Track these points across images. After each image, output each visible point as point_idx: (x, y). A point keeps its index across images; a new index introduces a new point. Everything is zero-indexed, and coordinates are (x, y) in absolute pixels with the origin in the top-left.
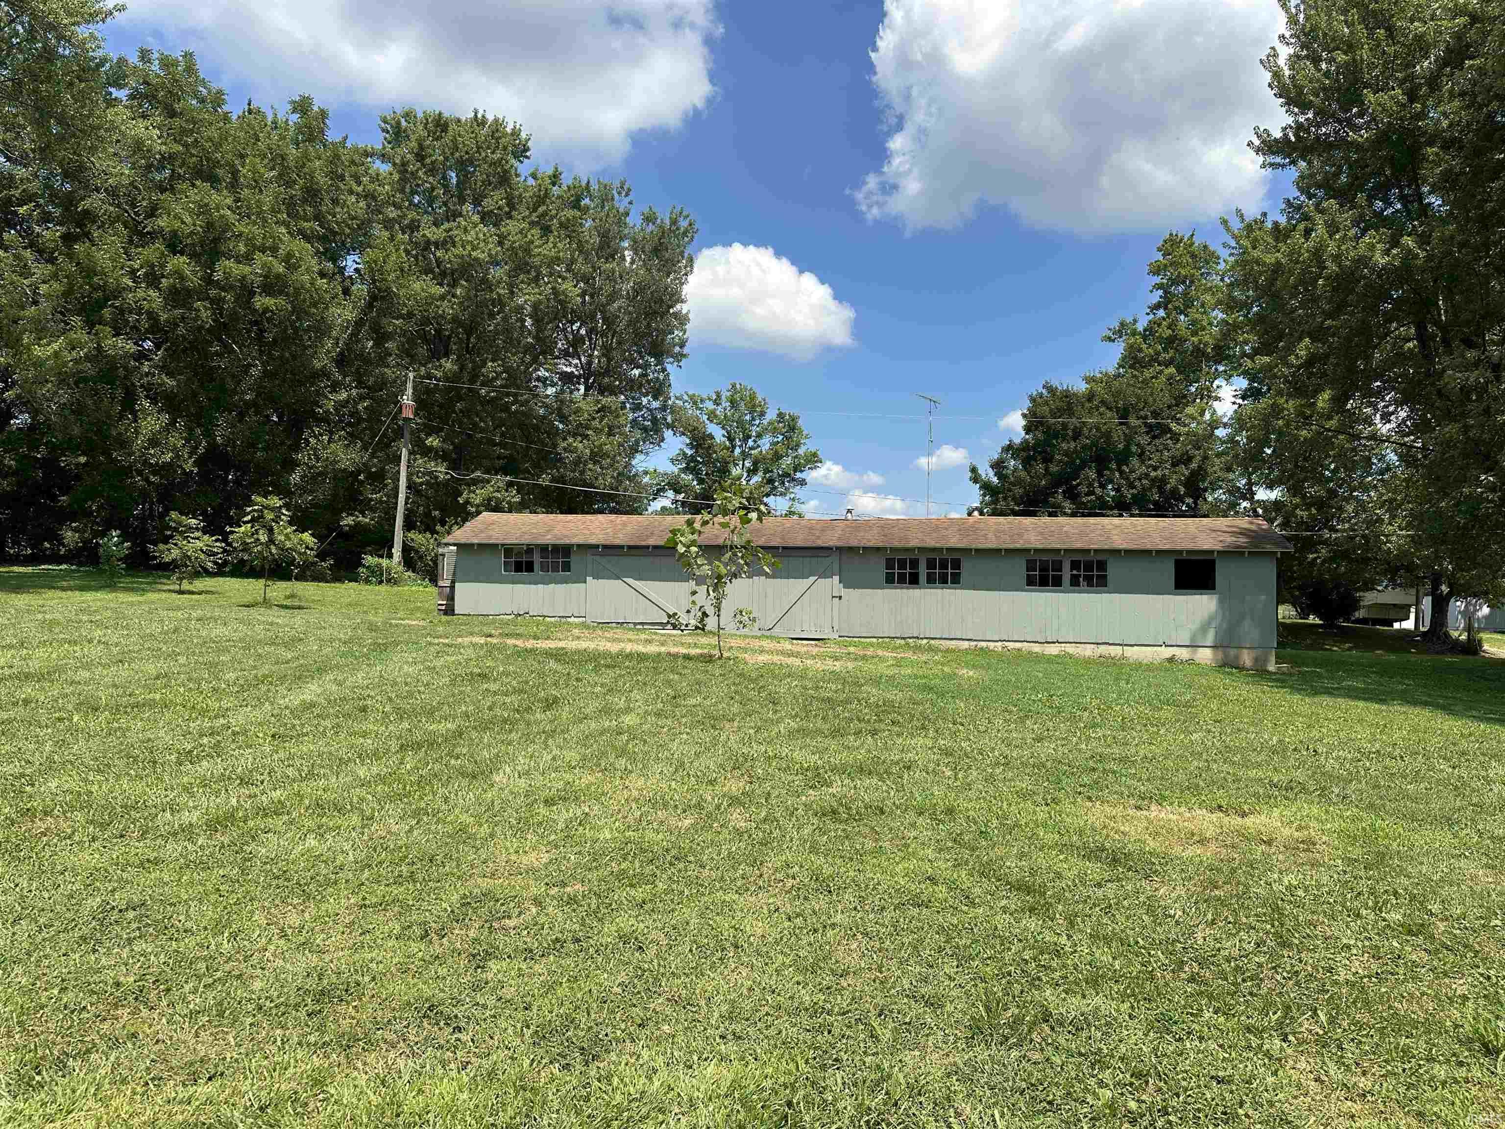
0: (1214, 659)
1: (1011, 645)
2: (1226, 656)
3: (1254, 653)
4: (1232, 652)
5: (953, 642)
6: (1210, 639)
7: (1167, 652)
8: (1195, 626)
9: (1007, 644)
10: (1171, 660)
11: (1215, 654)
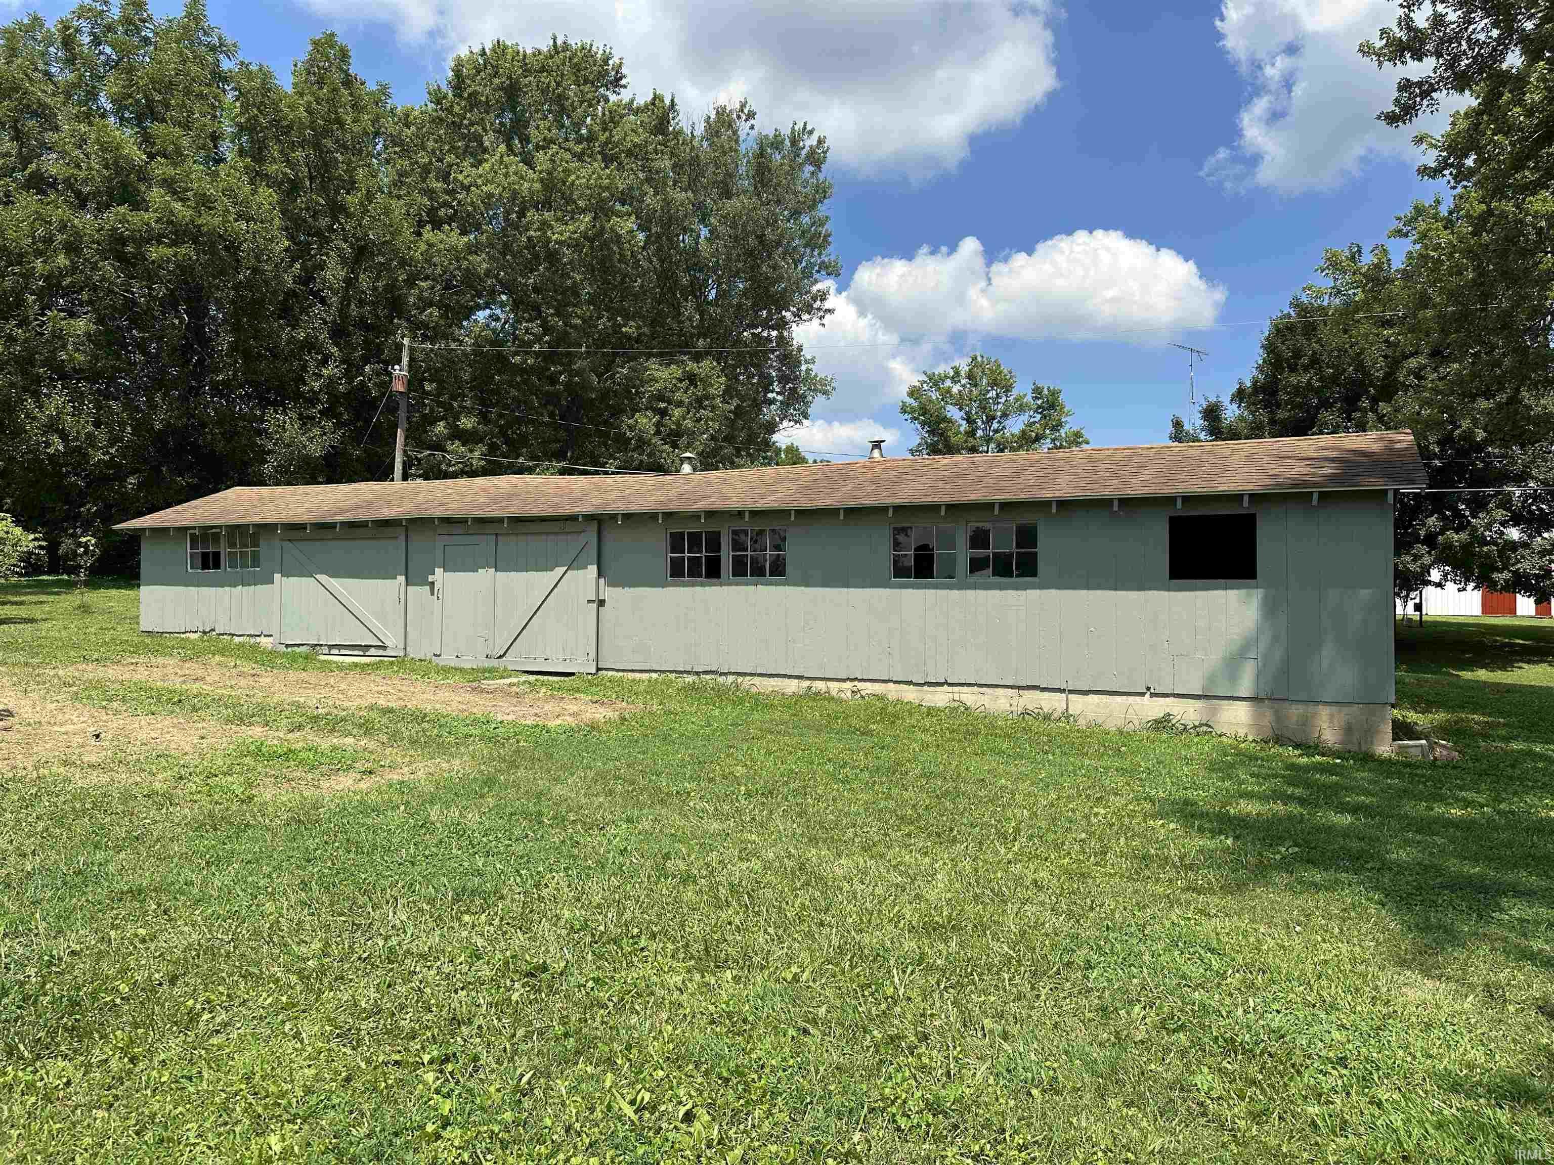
0: (1256, 725)
1: (868, 688)
2: (1279, 718)
3: (1342, 716)
4: (1295, 712)
5: (773, 681)
6: (1246, 686)
7: (1154, 708)
8: (1214, 657)
9: (860, 685)
10: (1162, 724)
11: (1257, 716)
